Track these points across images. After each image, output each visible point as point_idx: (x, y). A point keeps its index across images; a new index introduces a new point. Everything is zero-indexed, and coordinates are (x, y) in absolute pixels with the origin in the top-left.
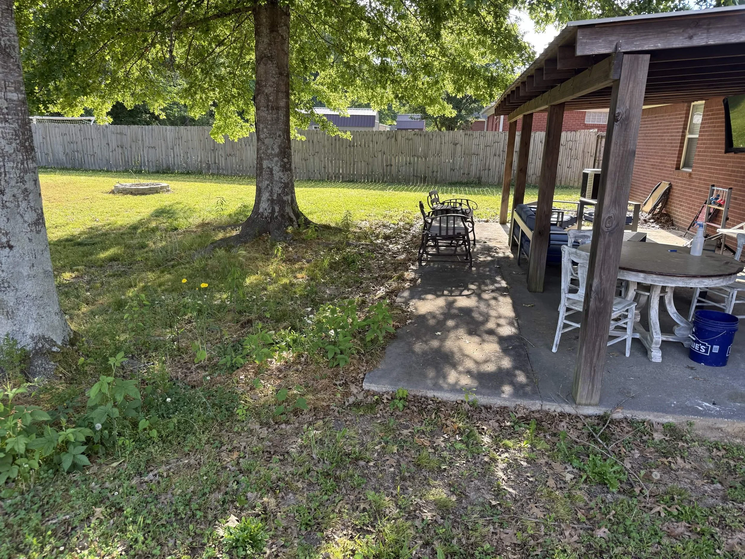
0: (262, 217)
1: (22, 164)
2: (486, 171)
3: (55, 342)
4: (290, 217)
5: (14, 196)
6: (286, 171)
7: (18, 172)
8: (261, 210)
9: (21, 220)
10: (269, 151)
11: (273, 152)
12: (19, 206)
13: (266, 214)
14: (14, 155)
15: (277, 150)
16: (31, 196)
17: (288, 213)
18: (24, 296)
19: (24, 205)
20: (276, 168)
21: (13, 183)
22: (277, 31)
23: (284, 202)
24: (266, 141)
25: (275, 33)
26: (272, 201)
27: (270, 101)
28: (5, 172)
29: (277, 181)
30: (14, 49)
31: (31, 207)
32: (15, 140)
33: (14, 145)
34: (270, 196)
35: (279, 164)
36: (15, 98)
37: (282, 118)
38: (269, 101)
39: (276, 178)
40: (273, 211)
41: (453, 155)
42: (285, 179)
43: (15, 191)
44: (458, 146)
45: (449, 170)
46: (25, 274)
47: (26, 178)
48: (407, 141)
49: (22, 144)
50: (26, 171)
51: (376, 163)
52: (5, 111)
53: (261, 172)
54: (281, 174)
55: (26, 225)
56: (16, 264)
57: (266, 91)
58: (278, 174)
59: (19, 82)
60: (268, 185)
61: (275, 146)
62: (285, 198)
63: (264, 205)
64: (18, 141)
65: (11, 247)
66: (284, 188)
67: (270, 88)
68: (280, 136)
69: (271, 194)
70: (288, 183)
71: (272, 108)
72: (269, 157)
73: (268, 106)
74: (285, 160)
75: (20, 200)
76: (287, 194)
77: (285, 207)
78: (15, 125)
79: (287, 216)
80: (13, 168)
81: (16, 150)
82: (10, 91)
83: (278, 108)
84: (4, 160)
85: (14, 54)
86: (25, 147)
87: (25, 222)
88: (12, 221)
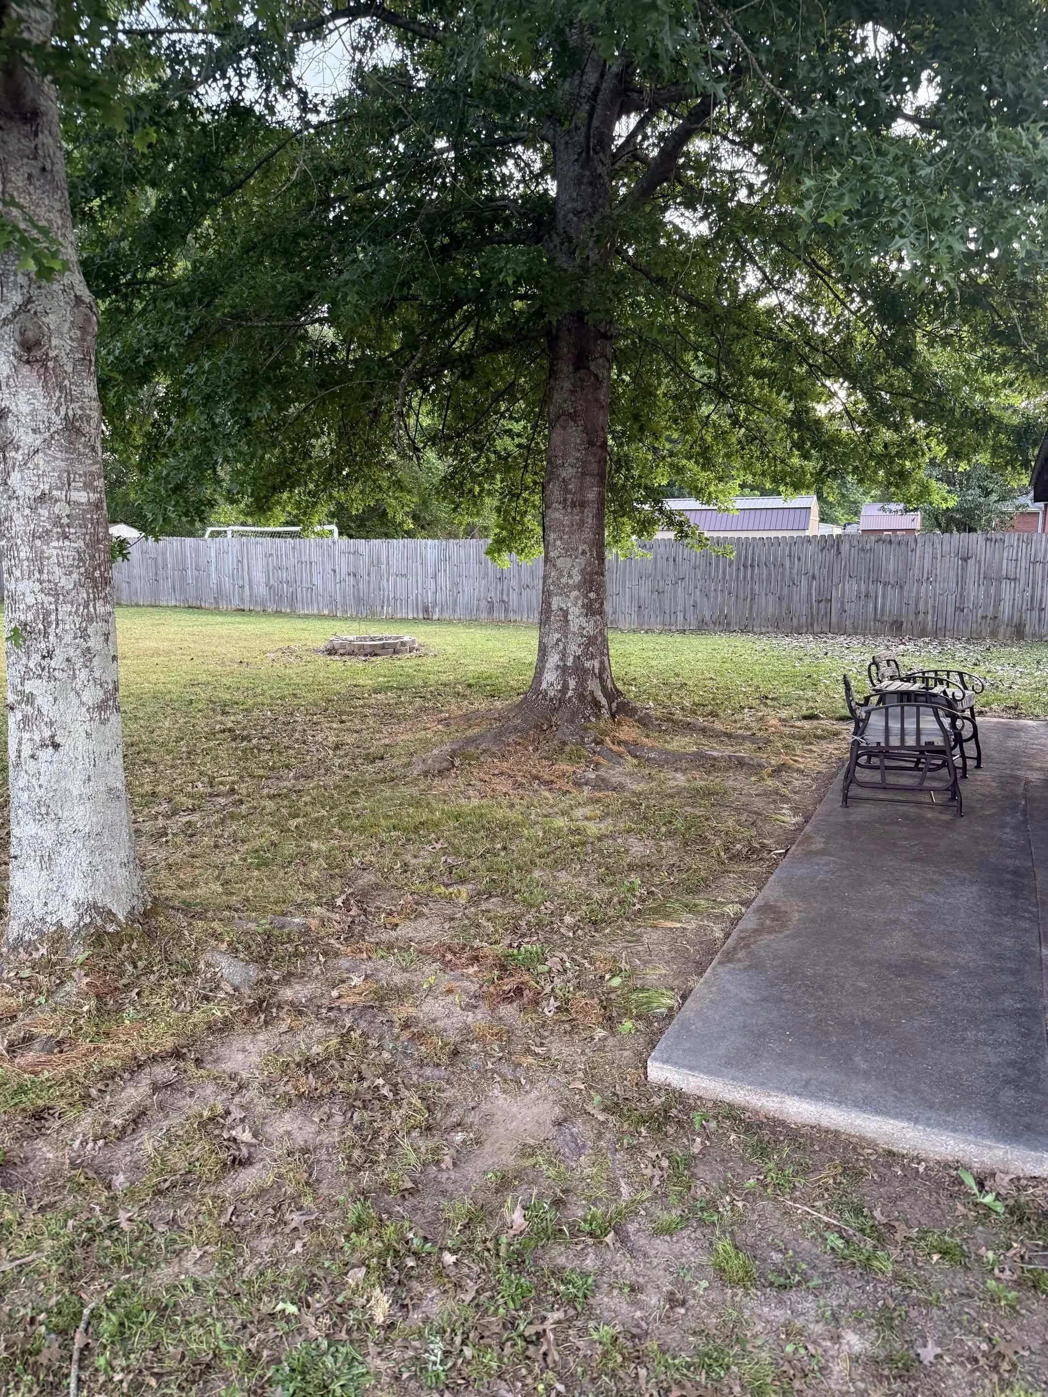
0: (544, 698)
1: (86, 607)
2: (1035, 613)
3: (114, 915)
4: (594, 699)
5: (68, 660)
6: (593, 614)
7: (78, 620)
8: (544, 686)
9: (76, 702)
10: (564, 580)
11: (571, 582)
12: (74, 677)
13: (551, 693)
14: (74, 593)
15: (577, 578)
16: (96, 661)
17: (592, 693)
18: (71, 831)
19: (83, 675)
20: (575, 611)
21: (68, 639)
22: (587, 368)
23: (586, 671)
24: (560, 563)
25: (583, 371)
26: (563, 670)
27: (570, 492)
28: (57, 620)
29: (574, 634)
30: (88, 422)
31: (94, 679)
32: (78, 567)
33: (75, 576)
34: (561, 660)
35: (580, 603)
36: (84, 500)
37: (590, 521)
38: (567, 491)
39: (574, 628)
40: (565, 688)
41: (961, 581)
42: (590, 629)
43: (71, 652)
44: (971, 562)
45: (951, 610)
46: (76, 793)
47: (90, 631)
48: (862, 554)
49: (89, 576)
50: (90, 620)
51: (796, 598)
52: (65, 521)
53: (548, 618)
54: (583, 620)
55: (84, 709)
56: (62, 776)
57: (564, 475)
58: (577, 620)
59: (91, 474)
60: (559, 640)
61: (575, 572)
62: (588, 664)
63: (550, 676)
64: (82, 570)
65: (56, 746)
66: (587, 646)
67: (570, 470)
68: (584, 553)
69: (563, 658)
70: (595, 637)
71: (573, 504)
72: (563, 590)
73: (565, 500)
74: (592, 595)
75: (77, 666)
76: (593, 657)
77: (586, 680)
78: (81, 544)
79: (589, 698)
80: (70, 614)
81: (78, 585)
82: (75, 489)
83: (583, 505)
84: (56, 602)
85: (87, 429)
86: (94, 580)
87: (83, 704)
88: (61, 700)
